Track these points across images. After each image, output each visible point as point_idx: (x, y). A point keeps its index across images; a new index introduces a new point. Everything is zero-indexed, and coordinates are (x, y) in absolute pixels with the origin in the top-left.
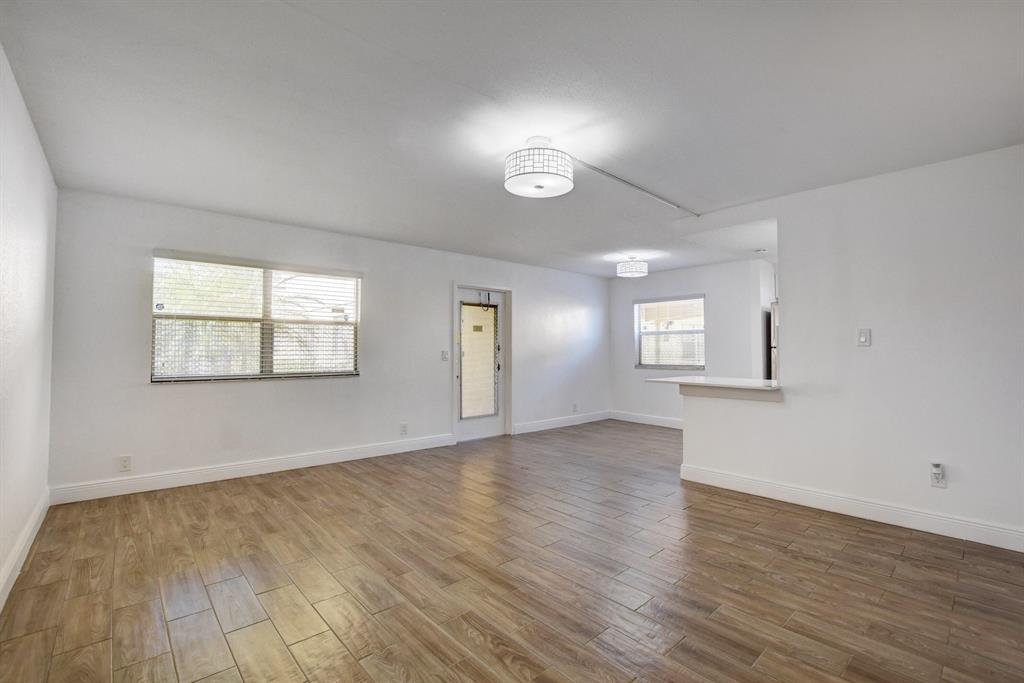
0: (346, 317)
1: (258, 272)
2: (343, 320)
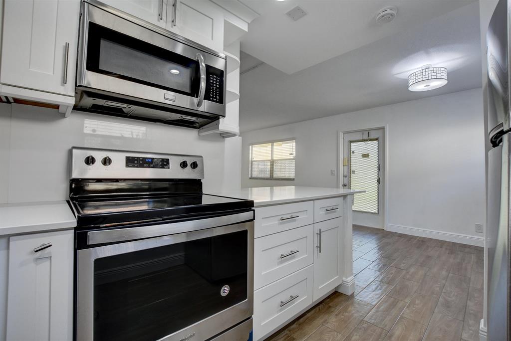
0: (293, 157)
1: (270, 144)
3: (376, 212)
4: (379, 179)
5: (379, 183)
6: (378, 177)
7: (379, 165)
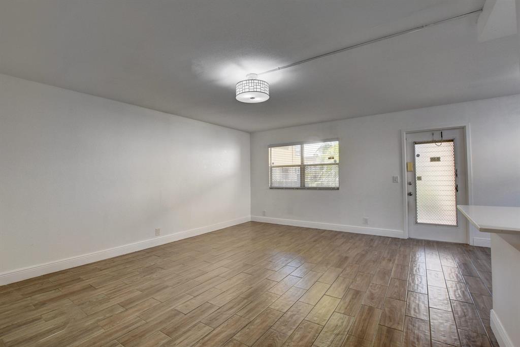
0: (335, 161)
1: (299, 146)
2: (333, 162)
3: (455, 224)
4: (457, 186)
5: (457, 191)
6: (456, 183)
7: (456, 171)
